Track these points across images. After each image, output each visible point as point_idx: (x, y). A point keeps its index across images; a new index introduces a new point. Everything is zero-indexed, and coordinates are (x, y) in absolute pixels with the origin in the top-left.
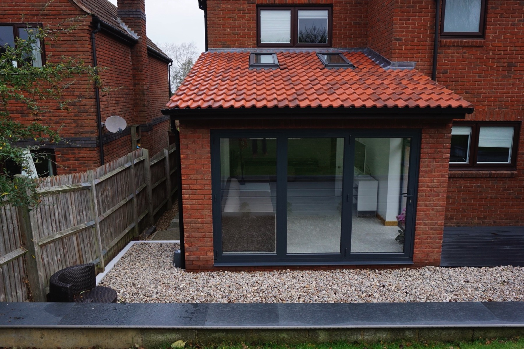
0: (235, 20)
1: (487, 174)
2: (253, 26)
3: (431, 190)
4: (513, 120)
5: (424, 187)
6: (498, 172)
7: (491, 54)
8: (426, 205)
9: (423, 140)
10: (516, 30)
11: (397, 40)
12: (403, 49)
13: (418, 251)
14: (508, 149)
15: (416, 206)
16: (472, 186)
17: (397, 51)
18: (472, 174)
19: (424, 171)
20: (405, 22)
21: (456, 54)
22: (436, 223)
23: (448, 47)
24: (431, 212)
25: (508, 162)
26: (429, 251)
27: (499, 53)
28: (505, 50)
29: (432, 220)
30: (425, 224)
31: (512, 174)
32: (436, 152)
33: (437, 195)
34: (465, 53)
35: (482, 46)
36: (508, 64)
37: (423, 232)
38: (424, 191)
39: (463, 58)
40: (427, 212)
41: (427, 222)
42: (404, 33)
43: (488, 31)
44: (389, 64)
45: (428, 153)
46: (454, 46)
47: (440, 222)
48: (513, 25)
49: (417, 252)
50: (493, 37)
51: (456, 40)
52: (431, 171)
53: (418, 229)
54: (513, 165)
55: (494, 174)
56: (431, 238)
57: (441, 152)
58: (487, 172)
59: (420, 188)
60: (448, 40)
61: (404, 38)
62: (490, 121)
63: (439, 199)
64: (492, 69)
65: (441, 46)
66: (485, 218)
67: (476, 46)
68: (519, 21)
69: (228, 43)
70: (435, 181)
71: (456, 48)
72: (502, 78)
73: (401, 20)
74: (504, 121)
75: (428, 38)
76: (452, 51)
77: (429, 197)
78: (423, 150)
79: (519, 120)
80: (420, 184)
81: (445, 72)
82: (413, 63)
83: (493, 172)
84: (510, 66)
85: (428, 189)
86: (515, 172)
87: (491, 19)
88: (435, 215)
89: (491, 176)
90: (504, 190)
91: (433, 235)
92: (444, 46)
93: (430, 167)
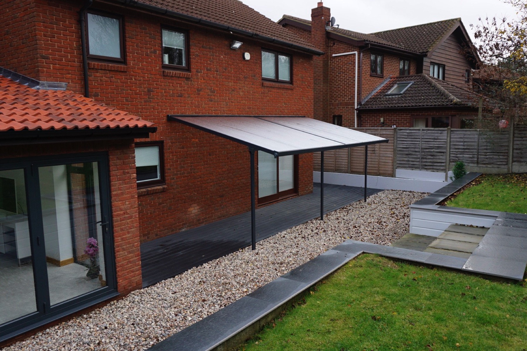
1: (145, 192)
3: (124, 213)
4: (157, 140)
5: (118, 211)
6: (153, 188)
7: (133, 79)
8: (122, 230)
9: (111, 163)
10: (149, 60)
11: (43, 57)
12: (52, 68)
13: (122, 279)
14: (156, 166)
15: (113, 233)
17: (45, 69)
19: (117, 195)
20: (49, 39)
21: (104, 78)
22: (133, 246)
23: (97, 70)
24: (128, 235)
25: (158, 178)
26: (131, 276)
27: (139, 79)
28: (143, 77)
29: (129, 243)
30: (124, 250)
31: (164, 188)
32: (124, 173)
33: (131, 217)
34: (112, 77)
35: (126, 72)
36: (148, 90)
37: (123, 259)
38: (118, 215)
39: (111, 81)
40: (124, 237)
41: (125, 247)
42: (50, 51)
43: (128, 58)
44: (38, 84)
45: (117, 176)
46: (102, 69)
47: (136, 243)
48: (147, 55)
49: (121, 281)
50: (133, 64)
51: (103, 64)
52: (122, 194)
53: (118, 256)
54: (163, 181)
55: (151, 191)
56: (130, 262)
57: (128, 173)
58: (144, 190)
59: (114, 214)
60: (96, 63)
61: (51, 56)
62: (140, 142)
63: (132, 221)
64: (136, 94)
65: (89, 69)
66: (149, 234)
68: (151, 52)
70: (127, 203)
71: (103, 72)
72: (145, 102)
73: (45, 35)
74: (151, 142)
75: (76, 59)
76: (101, 75)
77: (123, 220)
78: (112, 173)
79: (162, 140)
80: (113, 209)
81: (96, 95)
82: (63, 84)
83: (149, 189)
84: (149, 91)
85: (122, 212)
86: (165, 186)
87: (129, 48)
88: (131, 237)
89: (148, 193)
90: (160, 204)
91: (133, 258)
92: (93, 69)
93: (121, 190)
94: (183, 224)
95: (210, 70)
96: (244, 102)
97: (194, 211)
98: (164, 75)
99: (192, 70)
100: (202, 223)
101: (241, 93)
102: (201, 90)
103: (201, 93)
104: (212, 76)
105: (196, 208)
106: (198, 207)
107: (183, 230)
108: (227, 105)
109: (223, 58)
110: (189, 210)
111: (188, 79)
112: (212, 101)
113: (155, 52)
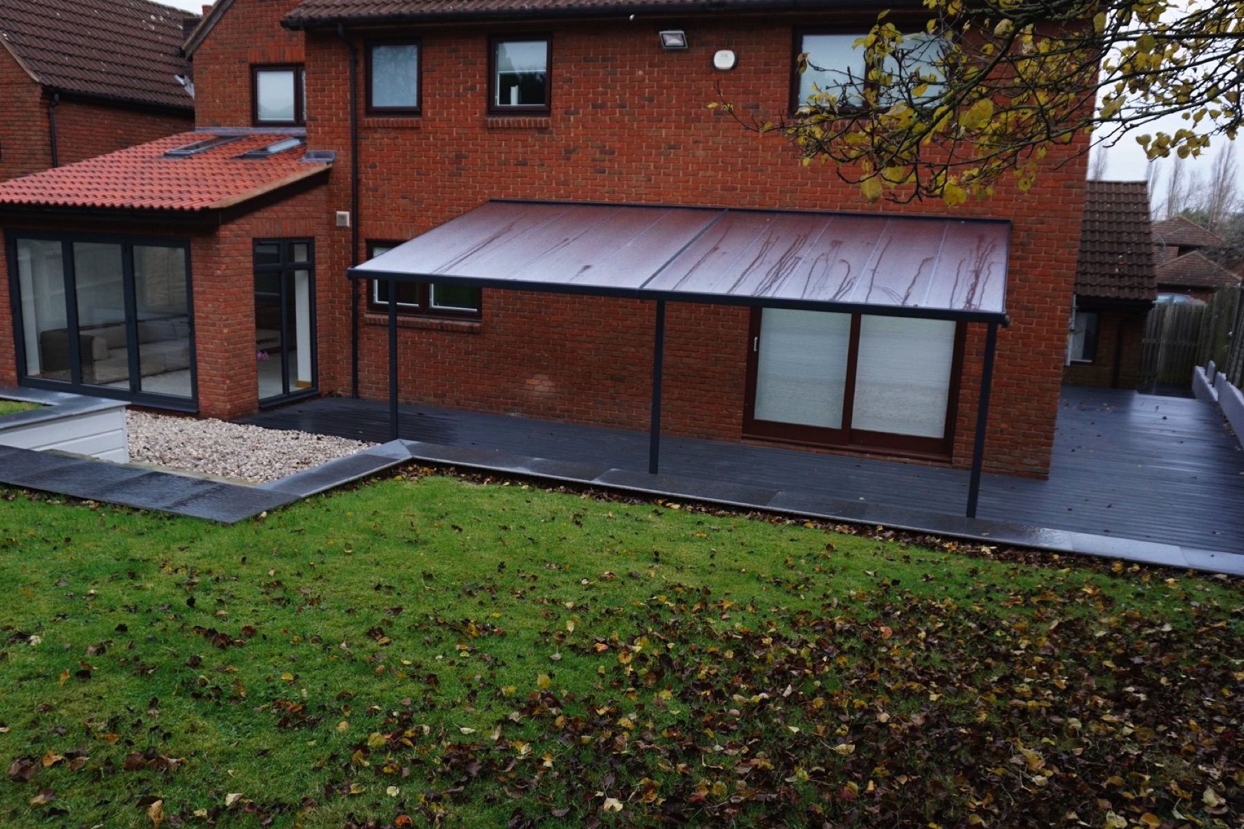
0: (225, 87)
1: (437, 324)
2: (246, 96)
6: (454, 323)
7: (432, 139)
10: (462, 103)
11: (311, 119)
12: (320, 132)
16: (422, 343)
17: (312, 134)
18: (417, 323)
19: (197, 292)
20: (320, 93)
21: (385, 140)
23: (375, 129)
25: (477, 310)
26: (212, 398)
27: (441, 137)
28: (450, 134)
34: (397, 138)
35: (419, 128)
36: (456, 155)
39: (395, 145)
42: (320, 110)
43: (424, 105)
46: (380, 127)
48: (458, 95)
50: (432, 114)
58: (437, 321)
61: (319, 117)
64: (435, 162)
67: (409, 128)
68: (465, 89)
69: (218, 120)
71: (384, 130)
72: (449, 175)
76: (379, 135)
77: (205, 325)
80: (195, 308)
81: (373, 166)
82: (332, 151)
83: (447, 322)
84: (459, 157)
86: (477, 325)
87: (428, 89)
89: (443, 329)
90: (467, 353)
92: (368, 128)
94: (515, 404)
95: (603, 106)
96: (710, 173)
97: (540, 388)
98: (492, 129)
99: (554, 111)
100: (559, 416)
101: (701, 153)
102: (574, 150)
103: (573, 157)
104: (608, 118)
105: (545, 383)
106: (550, 383)
107: (512, 414)
108: (650, 180)
109: (645, 73)
110: (528, 381)
111: (542, 130)
112: (604, 172)
113: (473, 88)
